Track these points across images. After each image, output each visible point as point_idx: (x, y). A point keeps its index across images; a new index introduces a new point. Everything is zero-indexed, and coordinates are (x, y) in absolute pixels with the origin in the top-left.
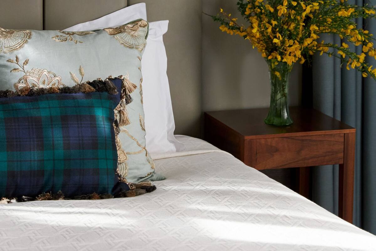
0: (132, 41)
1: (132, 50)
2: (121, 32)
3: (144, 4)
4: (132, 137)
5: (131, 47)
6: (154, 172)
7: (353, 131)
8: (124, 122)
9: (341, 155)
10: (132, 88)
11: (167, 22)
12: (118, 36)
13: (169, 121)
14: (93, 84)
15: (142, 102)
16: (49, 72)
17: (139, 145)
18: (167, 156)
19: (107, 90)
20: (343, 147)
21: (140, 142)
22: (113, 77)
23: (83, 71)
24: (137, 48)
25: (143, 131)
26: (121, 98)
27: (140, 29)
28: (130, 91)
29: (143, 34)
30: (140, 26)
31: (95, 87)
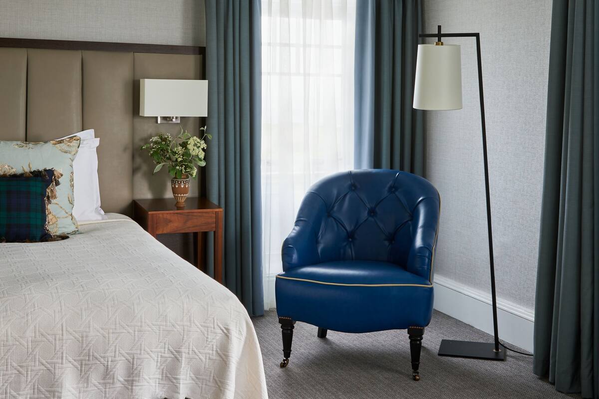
0: (67, 149)
1: (66, 154)
2: (61, 143)
3: (93, 130)
4: (61, 207)
5: (66, 152)
6: (78, 231)
7: (221, 210)
8: (55, 197)
9: (214, 225)
10: (60, 176)
11: (99, 139)
12: (58, 145)
13: (97, 201)
14: (33, 173)
15: (72, 186)
16: (8, 166)
17: (67, 213)
18: (91, 222)
19: (41, 176)
20: (215, 220)
21: (67, 211)
22: (47, 169)
23: (31, 166)
24: (70, 153)
25: (71, 205)
26: (52, 181)
27: (75, 141)
28: (59, 178)
29: (77, 145)
30: (75, 140)
31: (33, 174)
